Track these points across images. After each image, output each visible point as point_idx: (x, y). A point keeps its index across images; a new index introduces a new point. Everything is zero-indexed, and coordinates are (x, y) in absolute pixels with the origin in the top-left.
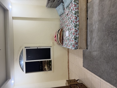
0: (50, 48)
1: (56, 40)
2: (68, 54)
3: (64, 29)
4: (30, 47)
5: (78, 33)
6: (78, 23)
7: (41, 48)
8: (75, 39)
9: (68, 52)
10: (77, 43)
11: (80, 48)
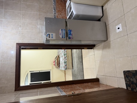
0: (50, 72)
1: (54, 65)
2: (65, 76)
3: (60, 56)
4: (33, 71)
5: (66, 59)
6: (66, 53)
7: (43, 71)
8: (65, 63)
9: (65, 74)
10: (66, 66)
11: (69, 69)
